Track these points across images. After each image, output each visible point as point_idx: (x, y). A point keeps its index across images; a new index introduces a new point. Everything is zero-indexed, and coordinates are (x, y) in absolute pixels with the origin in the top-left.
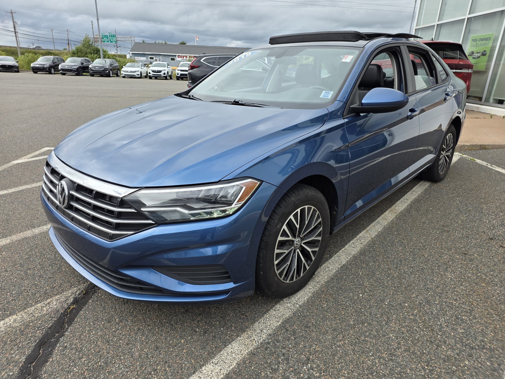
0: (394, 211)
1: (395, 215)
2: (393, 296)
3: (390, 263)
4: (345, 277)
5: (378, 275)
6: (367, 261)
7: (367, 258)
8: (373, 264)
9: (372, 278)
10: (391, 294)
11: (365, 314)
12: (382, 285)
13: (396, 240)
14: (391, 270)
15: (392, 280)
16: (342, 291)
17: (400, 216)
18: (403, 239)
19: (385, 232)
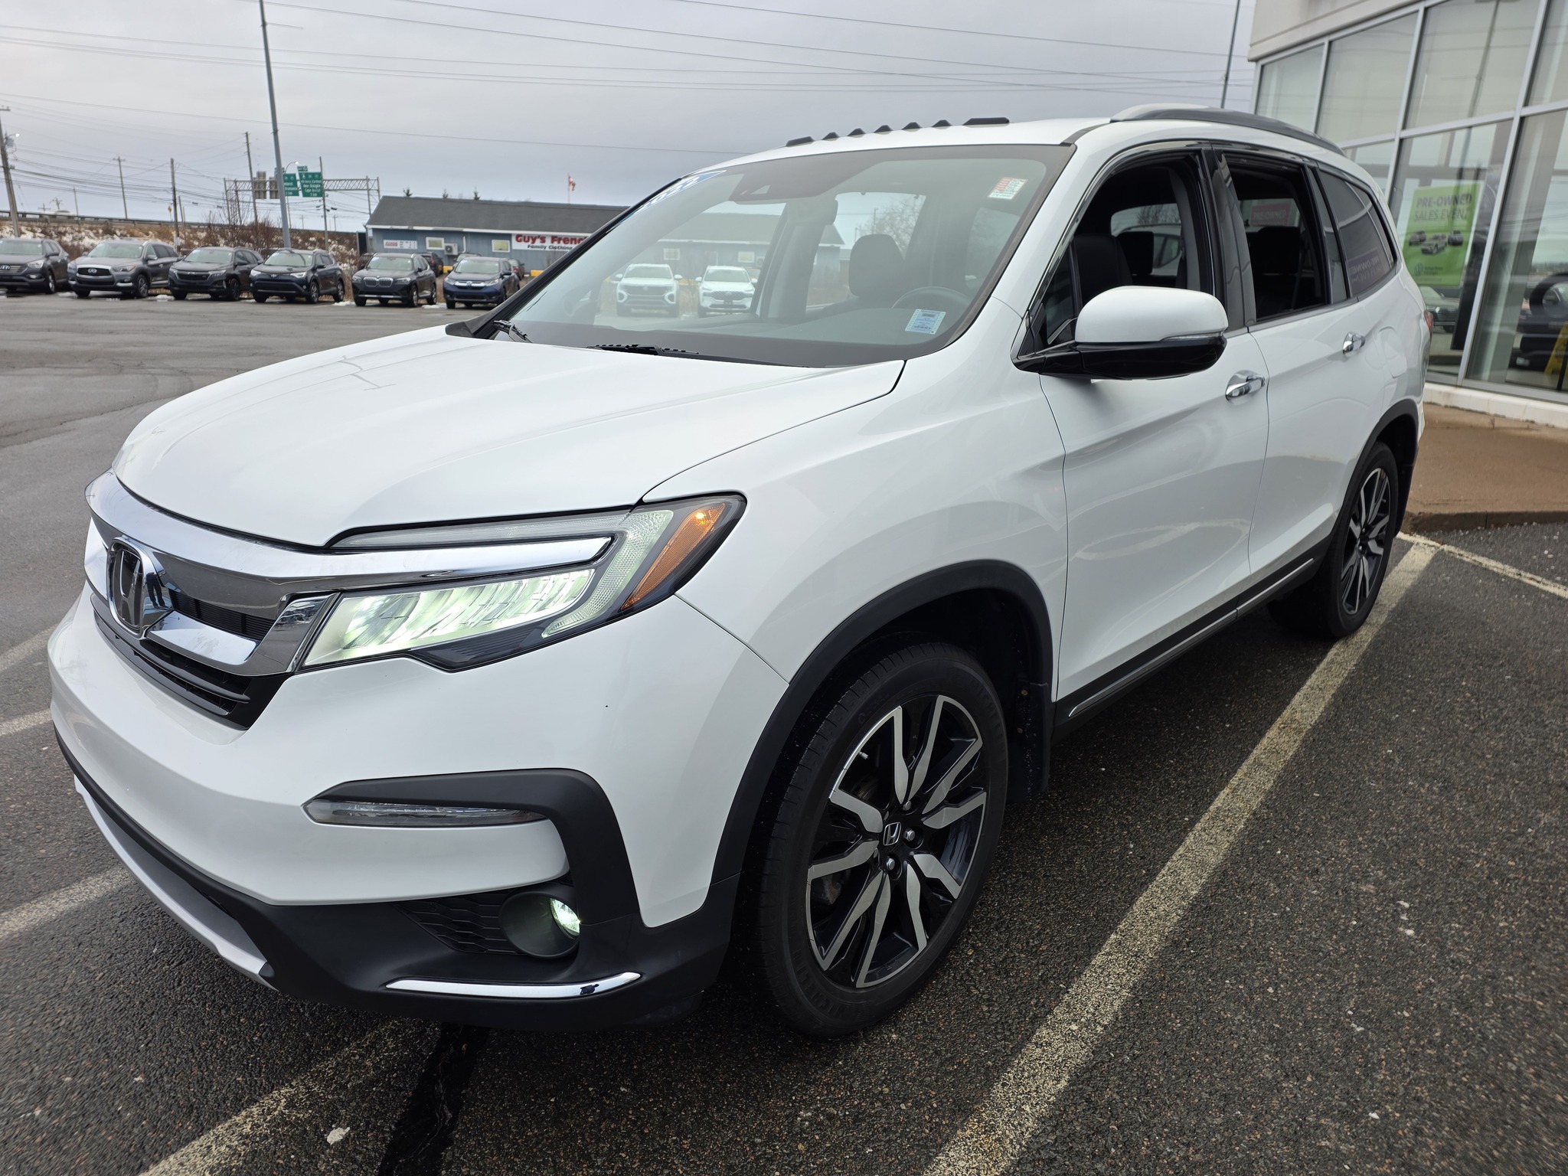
1: (1299, 738)
2: (1362, 989)
13: (1322, 815)
17: (1314, 740)
19: (1286, 793)
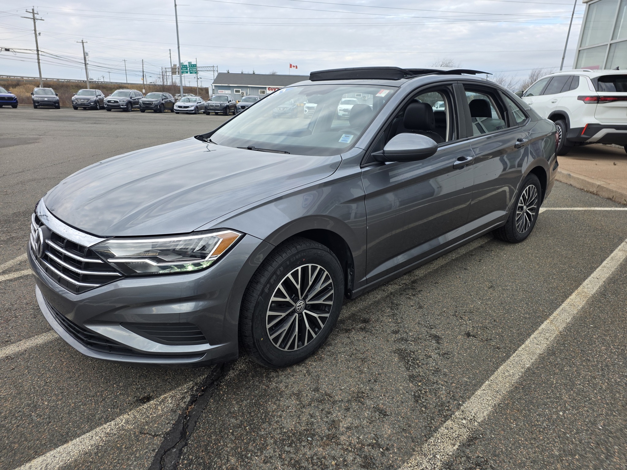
0: (583, 294)
1: (585, 300)
2: (608, 417)
3: (594, 369)
4: (533, 386)
5: (580, 384)
6: (560, 364)
7: (559, 360)
8: (568, 368)
9: (572, 390)
10: (603, 414)
11: (572, 441)
12: (587, 400)
13: (594, 335)
14: (595, 379)
15: (601, 393)
16: (533, 406)
17: (593, 301)
18: (605, 335)
19: (577, 324)
